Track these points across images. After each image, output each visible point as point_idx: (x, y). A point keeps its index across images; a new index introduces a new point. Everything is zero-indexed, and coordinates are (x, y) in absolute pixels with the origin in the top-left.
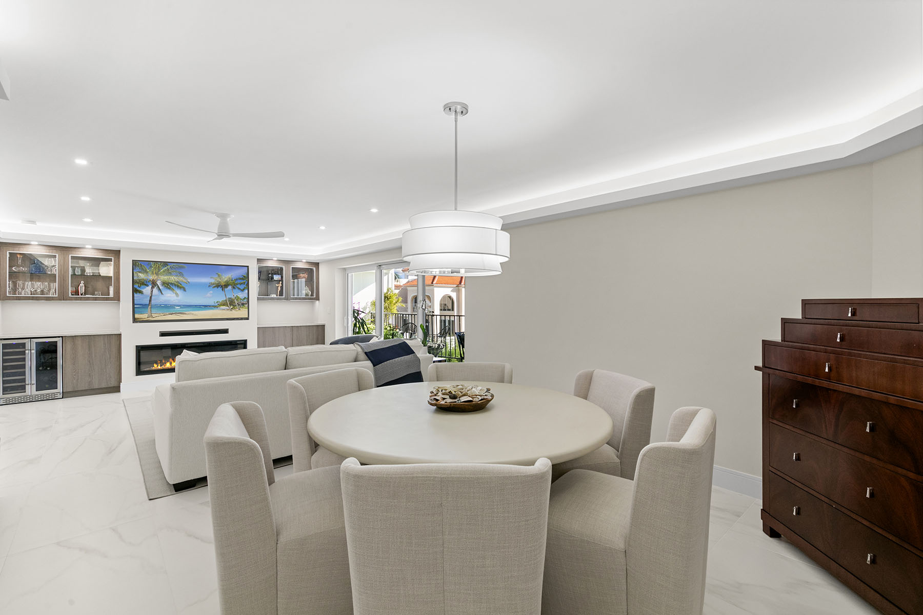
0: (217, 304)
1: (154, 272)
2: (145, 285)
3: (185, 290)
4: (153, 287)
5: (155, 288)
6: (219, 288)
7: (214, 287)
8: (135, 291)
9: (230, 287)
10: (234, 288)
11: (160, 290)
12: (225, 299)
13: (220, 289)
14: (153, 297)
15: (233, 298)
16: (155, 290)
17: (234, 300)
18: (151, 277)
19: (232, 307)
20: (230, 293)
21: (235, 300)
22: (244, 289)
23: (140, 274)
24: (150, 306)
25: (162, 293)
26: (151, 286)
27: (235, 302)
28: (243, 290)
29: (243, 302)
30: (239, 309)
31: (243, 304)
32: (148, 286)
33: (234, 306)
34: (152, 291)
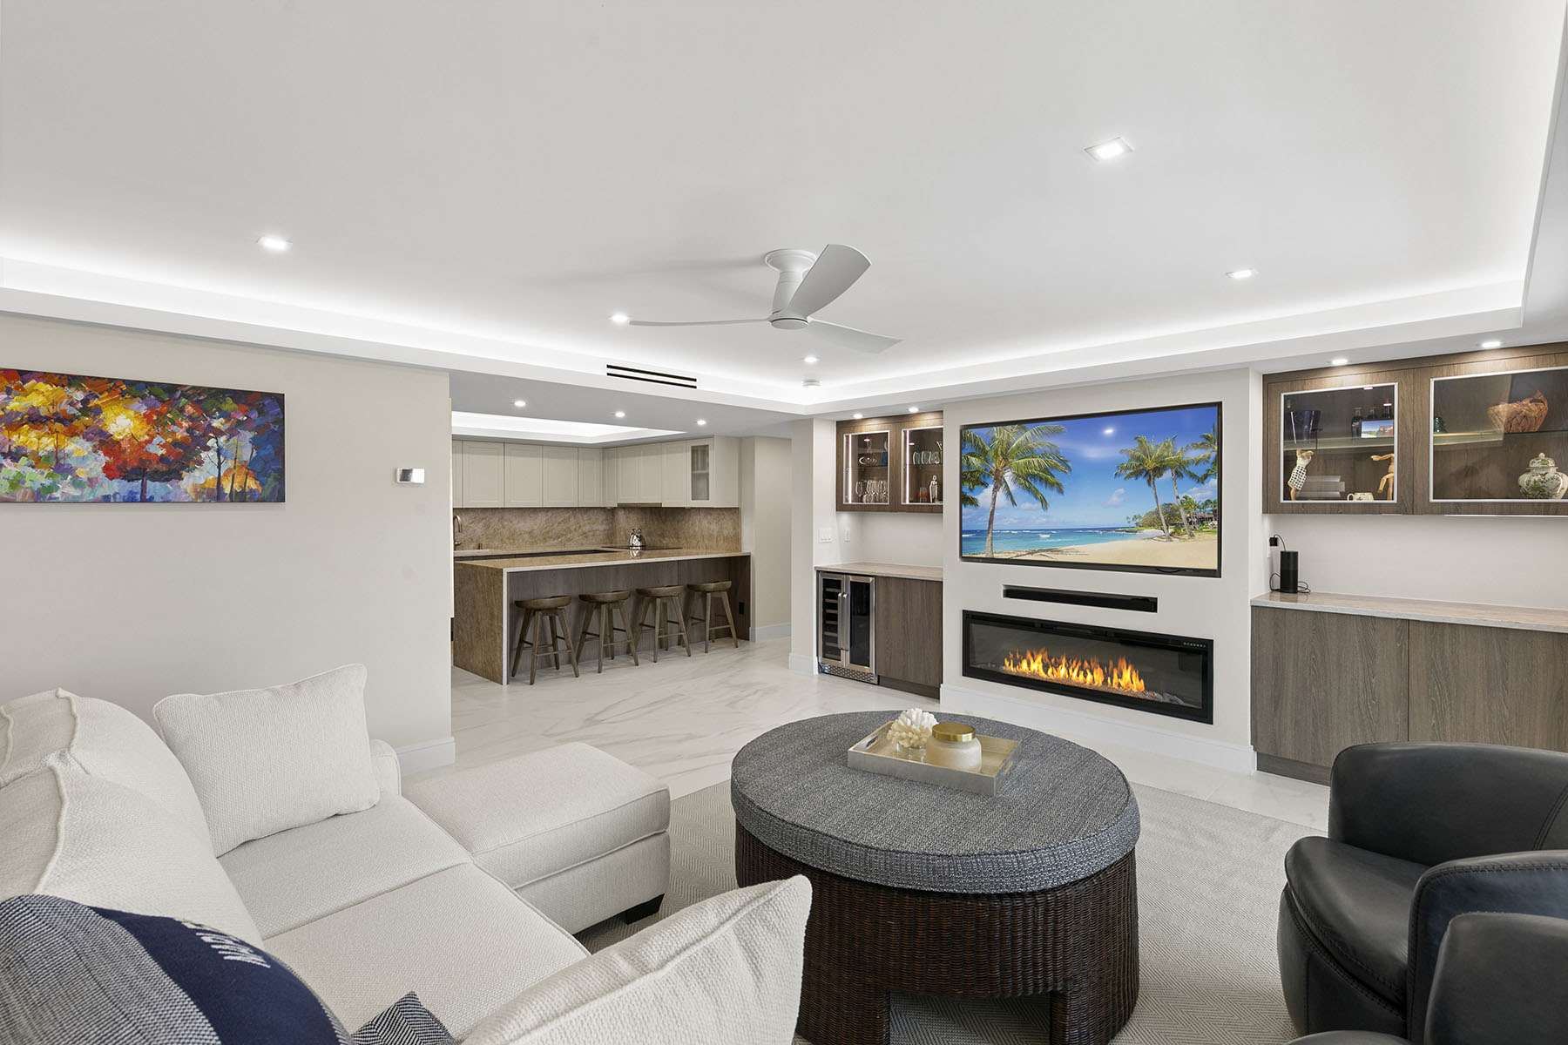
0: (1133, 524)
1: (999, 453)
2: (983, 484)
3: (1061, 491)
4: (996, 489)
5: (1001, 490)
6: (1140, 478)
7: (1129, 477)
8: (965, 500)
9: (1168, 474)
10: (1178, 474)
11: (1009, 494)
12: (1154, 508)
13: (1142, 481)
14: (996, 514)
15: (1176, 502)
16: (1001, 494)
17: (1177, 510)
18: (993, 466)
19: (1170, 531)
20: (1169, 491)
21: (1181, 510)
22: (1206, 476)
23: (973, 459)
24: (990, 535)
25: (1014, 503)
26: (991, 487)
27: (1180, 516)
28: (1202, 480)
29: (1201, 514)
30: (1192, 536)
31: (1202, 520)
32: (985, 485)
33: (1178, 526)
34: (994, 499)
